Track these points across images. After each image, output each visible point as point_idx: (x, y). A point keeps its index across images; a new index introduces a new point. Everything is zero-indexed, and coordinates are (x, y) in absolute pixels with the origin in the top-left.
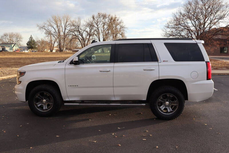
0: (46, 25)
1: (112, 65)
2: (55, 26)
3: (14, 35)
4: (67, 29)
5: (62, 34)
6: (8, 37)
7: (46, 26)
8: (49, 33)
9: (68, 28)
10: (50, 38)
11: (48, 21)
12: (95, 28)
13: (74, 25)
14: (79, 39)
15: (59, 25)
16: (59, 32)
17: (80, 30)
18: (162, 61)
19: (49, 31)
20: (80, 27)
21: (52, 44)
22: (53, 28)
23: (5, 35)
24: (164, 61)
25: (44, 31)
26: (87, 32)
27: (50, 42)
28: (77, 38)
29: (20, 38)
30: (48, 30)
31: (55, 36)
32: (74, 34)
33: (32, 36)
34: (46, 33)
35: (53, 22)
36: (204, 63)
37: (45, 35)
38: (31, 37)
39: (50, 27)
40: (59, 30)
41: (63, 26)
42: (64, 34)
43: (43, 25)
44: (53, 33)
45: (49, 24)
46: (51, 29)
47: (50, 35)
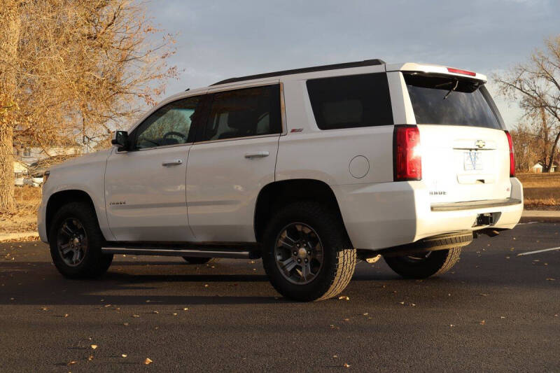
0: (526, 76)
7: (527, 79)
8: (537, 103)
10: (539, 117)
11: (535, 60)
18: (290, 130)
19: (535, 95)
21: (547, 142)
22: (553, 84)
24: (293, 131)
25: (520, 96)
27: (539, 137)
30: (532, 93)
34: (526, 103)
35: (551, 59)
36: (389, 130)
37: (523, 111)
43: (515, 78)
44: (551, 103)
45: (536, 69)
46: (543, 89)
47: (539, 110)
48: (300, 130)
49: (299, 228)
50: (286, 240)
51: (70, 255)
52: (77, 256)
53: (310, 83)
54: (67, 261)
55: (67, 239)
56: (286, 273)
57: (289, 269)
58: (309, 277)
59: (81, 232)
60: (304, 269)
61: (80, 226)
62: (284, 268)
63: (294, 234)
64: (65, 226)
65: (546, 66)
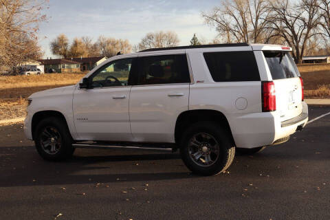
0: (219, 13)
1: (128, 88)
2: (237, 14)
3: (165, 35)
4: (261, 16)
5: (251, 27)
6: (154, 40)
7: (220, 15)
8: (225, 28)
9: (264, 15)
10: (226, 36)
12: (320, 11)
13: (275, 9)
14: (285, 37)
15: (244, 10)
16: (245, 26)
17: (288, 18)
18: (196, 81)
20: (288, 10)
22: (233, 17)
23: (149, 37)
24: (198, 82)
25: (216, 25)
26: (303, 20)
28: (281, 34)
29: (175, 40)
30: (223, 23)
31: (236, 33)
32: (274, 26)
33: (196, 36)
34: (219, 28)
35: (233, 4)
36: (259, 84)
37: (218, 33)
38: (193, 39)
39: (227, 17)
40: (244, 21)
41: (253, 11)
42: (256, 27)
43: (213, 14)
44: (232, 28)
45: (225, 9)
46: (228, 20)
47: (226, 32)
48: (203, 82)
49: (204, 136)
50: (195, 142)
51: (49, 148)
52: (53, 149)
53: (205, 55)
54: (47, 151)
55: (46, 139)
56: (195, 160)
57: (197, 158)
58: (209, 163)
59: (57, 134)
60: (206, 158)
61: (56, 131)
62: (194, 157)
63: (200, 139)
64: (46, 130)
65: (230, 8)
